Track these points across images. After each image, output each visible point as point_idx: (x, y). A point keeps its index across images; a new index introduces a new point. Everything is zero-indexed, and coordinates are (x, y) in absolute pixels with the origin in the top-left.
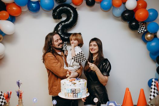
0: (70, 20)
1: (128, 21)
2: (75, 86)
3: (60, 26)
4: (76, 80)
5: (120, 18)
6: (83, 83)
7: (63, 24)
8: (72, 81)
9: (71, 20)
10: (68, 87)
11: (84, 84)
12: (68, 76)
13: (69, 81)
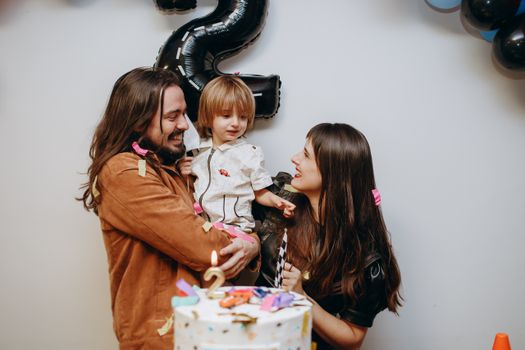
0: (232, 16)
1: (492, 29)
2: (251, 336)
3: (188, 42)
4: (254, 299)
5: (459, 12)
6: (293, 320)
7: (200, 31)
8: (234, 306)
9: (236, 13)
10: (211, 342)
11: (301, 325)
12: (214, 278)
13: (216, 303)
